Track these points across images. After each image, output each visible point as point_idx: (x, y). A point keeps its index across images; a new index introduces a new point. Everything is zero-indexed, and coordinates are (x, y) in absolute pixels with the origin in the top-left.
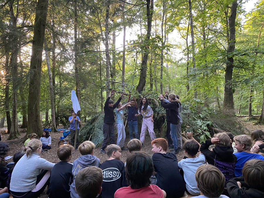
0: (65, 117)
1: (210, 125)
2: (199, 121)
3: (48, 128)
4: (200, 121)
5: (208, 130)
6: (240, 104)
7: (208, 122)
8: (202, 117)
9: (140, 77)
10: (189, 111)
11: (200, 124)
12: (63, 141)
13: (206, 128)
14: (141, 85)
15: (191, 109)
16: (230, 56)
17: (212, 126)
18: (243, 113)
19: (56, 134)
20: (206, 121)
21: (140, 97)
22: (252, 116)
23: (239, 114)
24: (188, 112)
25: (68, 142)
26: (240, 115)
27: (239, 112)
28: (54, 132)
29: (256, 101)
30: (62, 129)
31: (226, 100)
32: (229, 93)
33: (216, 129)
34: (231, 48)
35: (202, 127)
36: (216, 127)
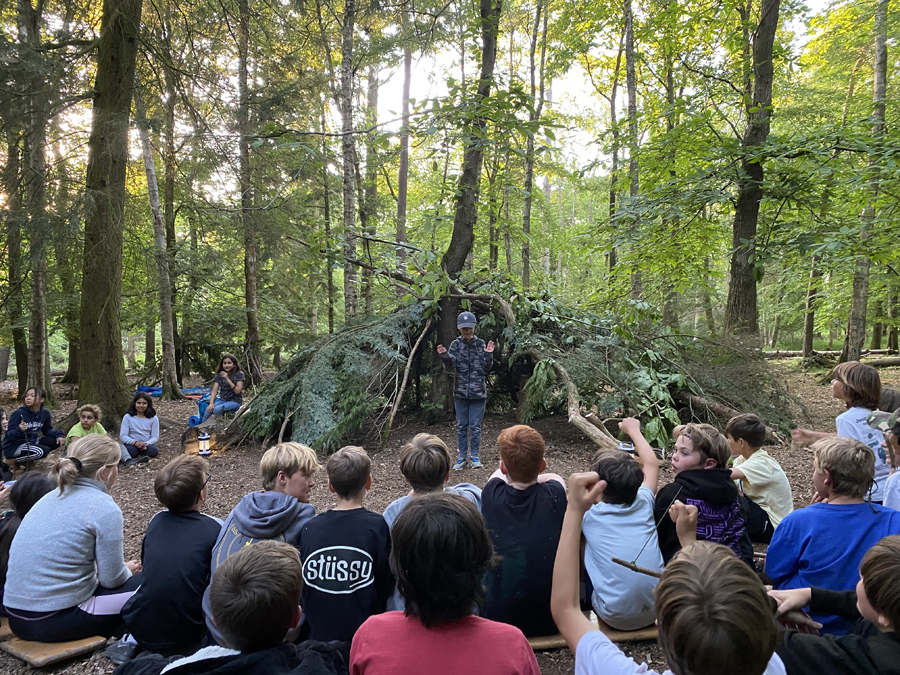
0: (208, 350)
1: (680, 385)
2: (643, 373)
3: (153, 386)
4: (649, 372)
5: (671, 403)
6: (776, 315)
7: (674, 377)
8: (653, 358)
9: (456, 222)
10: (612, 340)
11: (649, 383)
12: (197, 430)
13: (665, 396)
14: (459, 251)
15: (619, 332)
16: (753, 158)
17: (686, 388)
18: (786, 345)
19: (179, 406)
20: (667, 372)
21: (452, 289)
22: (815, 354)
23: (773, 346)
24: (610, 343)
25: (214, 436)
26: (775, 352)
27: (774, 342)
28: (173, 399)
29: (830, 306)
30: (199, 388)
31: (735, 305)
32: (745, 279)
33: (698, 398)
34: (758, 132)
35: (653, 393)
36: (701, 395)
